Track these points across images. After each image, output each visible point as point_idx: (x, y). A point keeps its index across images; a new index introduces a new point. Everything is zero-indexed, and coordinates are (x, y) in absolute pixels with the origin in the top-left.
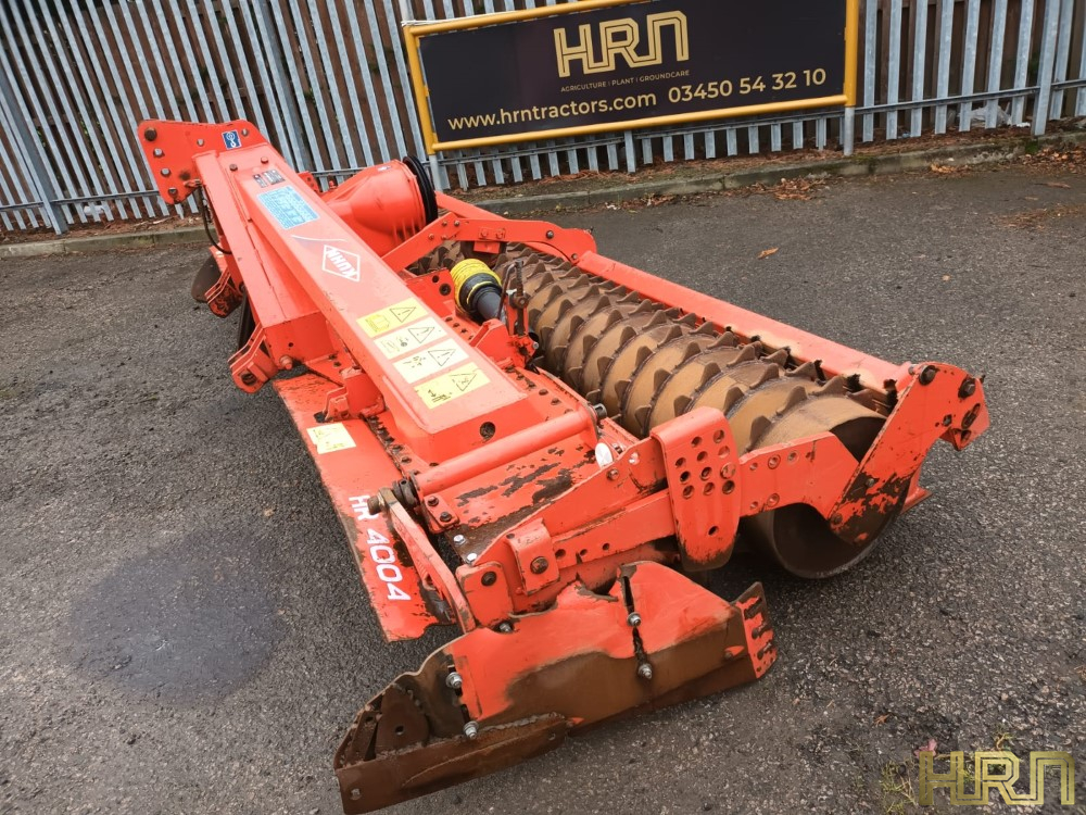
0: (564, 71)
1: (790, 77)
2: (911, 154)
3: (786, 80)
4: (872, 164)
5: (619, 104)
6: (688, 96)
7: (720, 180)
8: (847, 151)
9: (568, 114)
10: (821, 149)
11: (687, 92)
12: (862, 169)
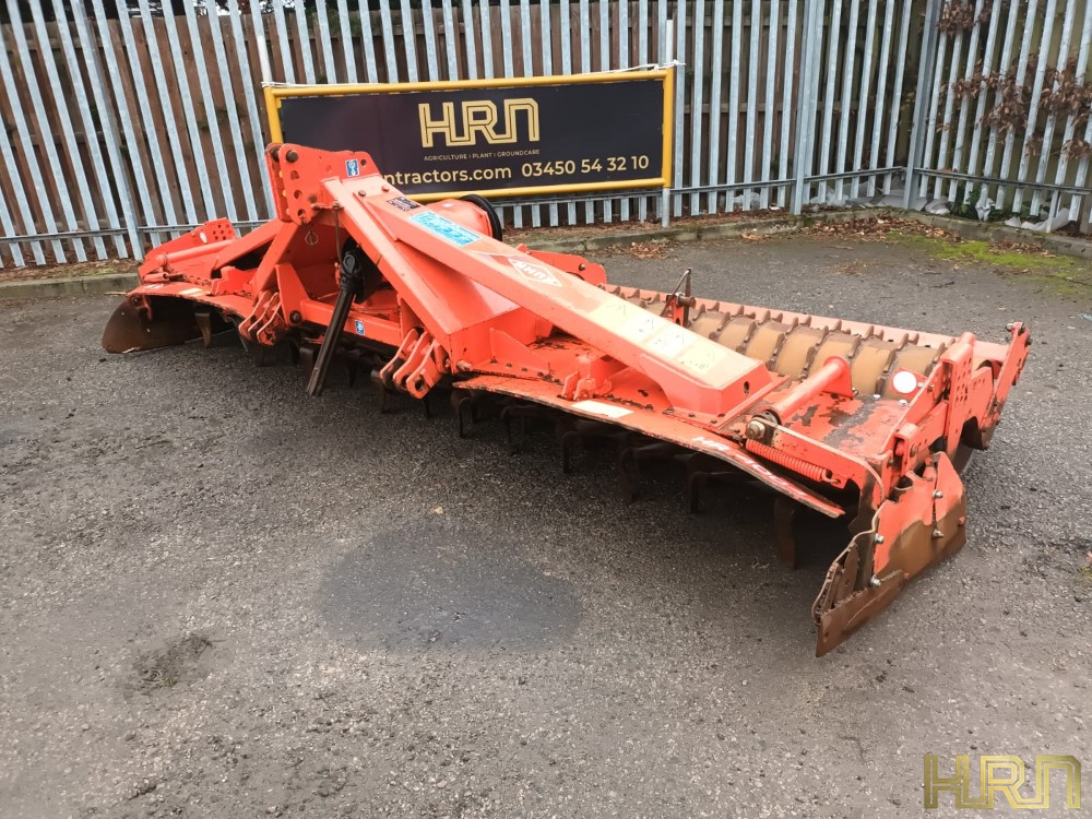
0: (427, 142)
1: (621, 161)
2: (726, 225)
3: (618, 163)
4: (699, 232)
5: (478, 175)
6: (538, 172)
7: (582, 243)
8: (665, 223)
9: (431, 181)
10: (642, 222)
11: (538, 169)
12: (692, 236)
